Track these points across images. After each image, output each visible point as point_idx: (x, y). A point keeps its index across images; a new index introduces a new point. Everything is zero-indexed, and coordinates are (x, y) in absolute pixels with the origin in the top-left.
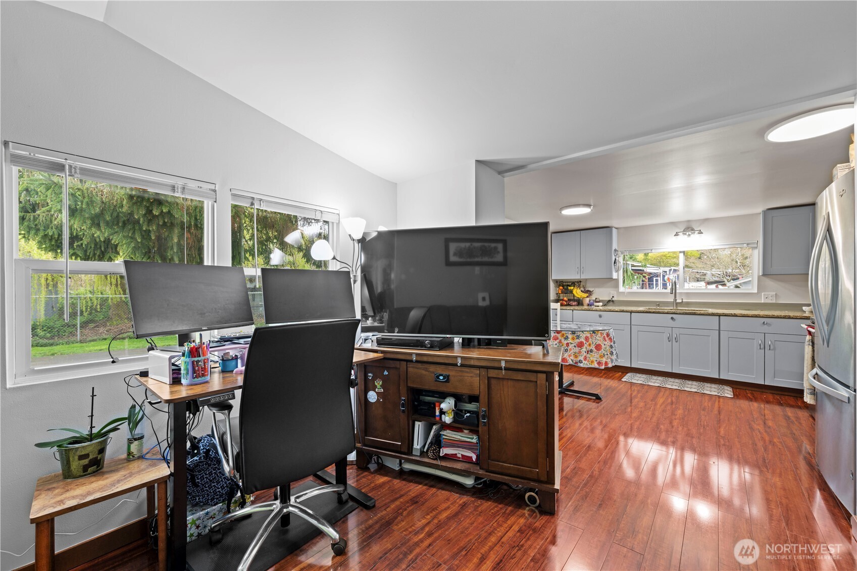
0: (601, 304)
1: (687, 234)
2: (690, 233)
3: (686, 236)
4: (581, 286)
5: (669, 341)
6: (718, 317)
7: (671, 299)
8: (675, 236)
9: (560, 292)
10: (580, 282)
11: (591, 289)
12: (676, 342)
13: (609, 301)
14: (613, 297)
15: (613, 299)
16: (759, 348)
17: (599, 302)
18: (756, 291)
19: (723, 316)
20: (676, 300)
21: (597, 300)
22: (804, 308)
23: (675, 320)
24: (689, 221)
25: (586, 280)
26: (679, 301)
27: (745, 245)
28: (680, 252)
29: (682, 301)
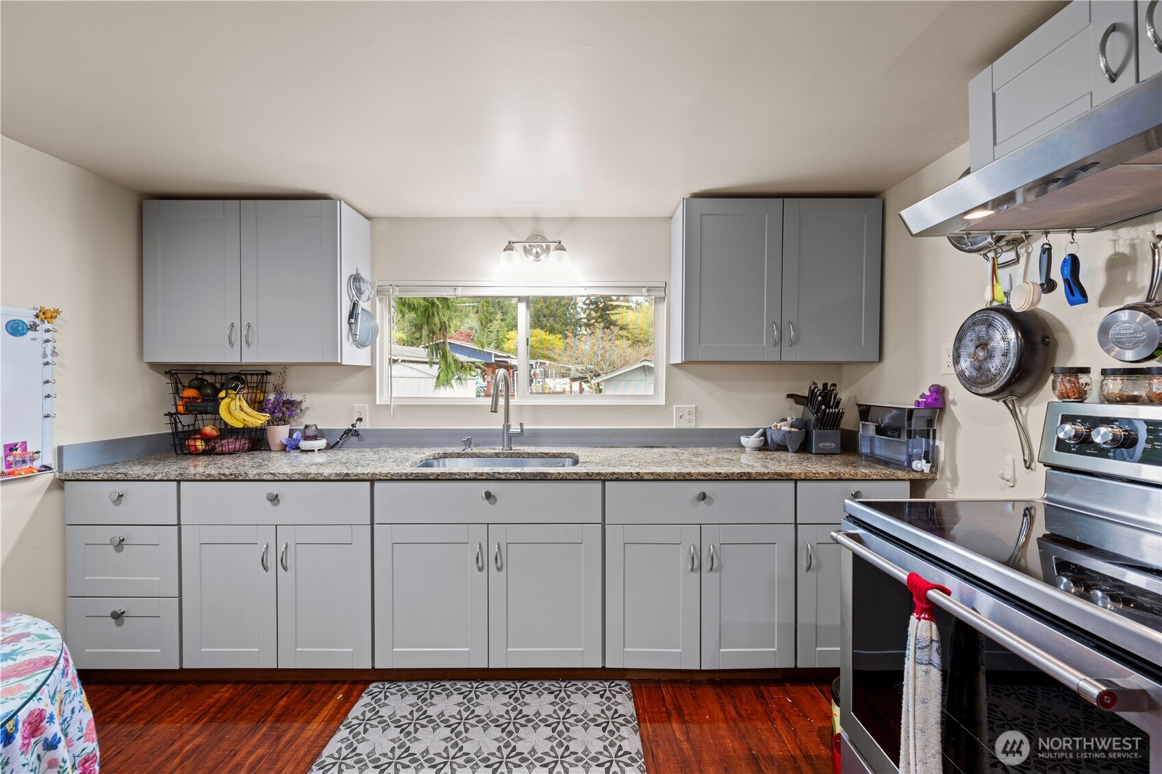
0: (322, 443)
1: (534, 251)
2: (539, 250)
3: (532, 258)
4: (270, 387)
5: (480, 569)
6: (599, 485)
7: (497, 423)
8: (505, 250)
9: (181, 409)
10: (268, 373)
11: (296, 397)
12: (499, 569)
13: (348, 432)
14: (360, 420)
15: (359, 426)
16: (690, 567)
17: (315, 438)
18: (661, 401)
19: (611, 480)
20: (508, 427)
21: (310, 432)
22: (744, 440)
23: (495, 498)
24: (536, 219)
25: (285, 367)
26: (515, 428)
27: (644, 290)
28: (520, 299)
29: (522, 431)
